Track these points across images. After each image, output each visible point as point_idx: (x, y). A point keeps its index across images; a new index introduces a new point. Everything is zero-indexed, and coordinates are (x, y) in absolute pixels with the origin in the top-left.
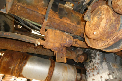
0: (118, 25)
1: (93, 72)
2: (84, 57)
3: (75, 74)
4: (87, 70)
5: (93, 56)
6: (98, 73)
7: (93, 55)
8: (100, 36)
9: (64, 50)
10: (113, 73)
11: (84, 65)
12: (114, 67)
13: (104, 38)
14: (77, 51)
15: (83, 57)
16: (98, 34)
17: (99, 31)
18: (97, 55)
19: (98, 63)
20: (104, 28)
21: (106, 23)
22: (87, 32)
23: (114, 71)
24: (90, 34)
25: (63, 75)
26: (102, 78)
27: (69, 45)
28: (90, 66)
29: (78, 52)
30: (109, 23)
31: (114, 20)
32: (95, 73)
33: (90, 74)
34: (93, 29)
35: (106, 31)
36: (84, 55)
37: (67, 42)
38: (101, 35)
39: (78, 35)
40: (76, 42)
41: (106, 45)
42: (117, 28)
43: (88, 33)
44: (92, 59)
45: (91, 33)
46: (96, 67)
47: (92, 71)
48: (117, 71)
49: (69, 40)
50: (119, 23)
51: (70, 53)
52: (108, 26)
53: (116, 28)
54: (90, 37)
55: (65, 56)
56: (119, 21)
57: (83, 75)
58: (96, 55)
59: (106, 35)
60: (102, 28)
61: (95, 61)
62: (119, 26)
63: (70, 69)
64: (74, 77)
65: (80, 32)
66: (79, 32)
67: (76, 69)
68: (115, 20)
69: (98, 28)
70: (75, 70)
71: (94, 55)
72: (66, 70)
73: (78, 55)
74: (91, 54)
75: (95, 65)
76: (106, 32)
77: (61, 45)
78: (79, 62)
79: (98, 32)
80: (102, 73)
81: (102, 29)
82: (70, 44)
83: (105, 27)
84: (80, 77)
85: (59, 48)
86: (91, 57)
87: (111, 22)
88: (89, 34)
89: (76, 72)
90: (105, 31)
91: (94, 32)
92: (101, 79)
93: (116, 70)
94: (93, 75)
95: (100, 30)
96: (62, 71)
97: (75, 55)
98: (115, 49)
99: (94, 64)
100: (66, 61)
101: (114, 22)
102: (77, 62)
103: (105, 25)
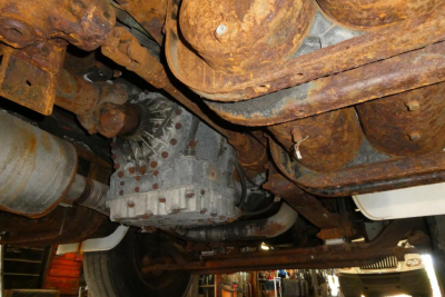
0: (299, 35)
1: (138, 179)
2: (126, 119)
3: (67, 173)
4: (118, 171)
5: (157, 126)
6: (155, 187)
7: (160, 121)
8: (233, 48)
9: (52, 55)
10: (203, 193)
11: (113, 151)
12: (211, 178)
13: (242, 64)
14: (105, 89)
15: (120, 119)
16: (229, 40)
17: (236, 31)
18: (173, 125)
19: (165, 155)
20: (262, 24)
21: (273, 10)
22: (188, 17)
23: (206, 189)
24: (199, 30)
25: (10, 167)
26: (163, 204)
27: (90, 39)
28: (133, 158)
29: (107, 94)
30: (281, 15)
31: (297, 14)
32: (145, 185)
33: (126, 184)
34: (217, 12)
35: (261, 37)
36: (127, 113)
37: (87, 24)
38: (239, 47)
39: (140, 17)
40: (124, 46)
41: (239, 92)
42: (292, 45)
43: (192, 23)
44: (151, 133)
45: (202, 26)
46: (154, 164)
47: (135, 175)
48: (215, 190)
49: (97, 20)
50: (304, 32)
51: (71, 83)
52: (272, 25)
53: (290, 44)
54: (193, 42)
55: (51, 86)
56: (308, 24)
57: (97, 185)
58: (169, 124)
59: (253, 57)
60: (255, 22)
61: (160, 145)
62: (301, 41)
63: (49, 148)
64: (57, 186)
65: (153, 9)
66: (149, 8)
67: (75, 158)
68: (300, 16)
69: (240, 18)
70: (69, 159)
71: (164, 122)
72: (27, 152)
73: (105, 104)
74: (154, 116)
75: (154, 157)
76: (259, 42)
77: (49, 20)
78: (98, 134)
79: (234, 34)
80: (168, 188)
81: (251, 23)
82: (98, 37)
83: (263, 22)
84: (81, 190)
85: (33, 33)
86: (149, 127)
87: (289, 13)
88: (196, 26)
89: (74, 168)
90: (257, 38)
91: (218, 24)
92: (159, 206)
93: (211, 187)
94: (137, 190)
95: (246, 26)
96: (8, 149)
97: (91, 101)
98: (257, 116)
99: (152, 153)
100: (47, 110)
101: (294, 20)
102: (91, 132)
103: (268, 17)
